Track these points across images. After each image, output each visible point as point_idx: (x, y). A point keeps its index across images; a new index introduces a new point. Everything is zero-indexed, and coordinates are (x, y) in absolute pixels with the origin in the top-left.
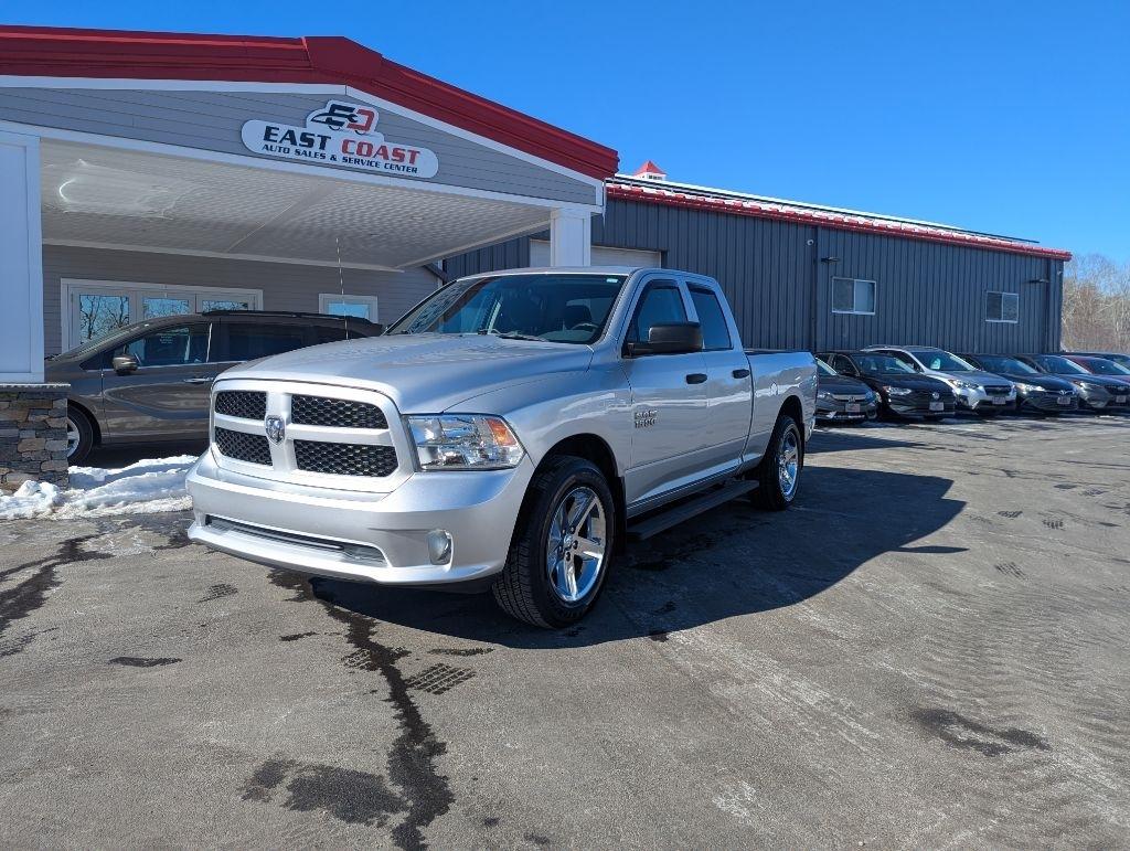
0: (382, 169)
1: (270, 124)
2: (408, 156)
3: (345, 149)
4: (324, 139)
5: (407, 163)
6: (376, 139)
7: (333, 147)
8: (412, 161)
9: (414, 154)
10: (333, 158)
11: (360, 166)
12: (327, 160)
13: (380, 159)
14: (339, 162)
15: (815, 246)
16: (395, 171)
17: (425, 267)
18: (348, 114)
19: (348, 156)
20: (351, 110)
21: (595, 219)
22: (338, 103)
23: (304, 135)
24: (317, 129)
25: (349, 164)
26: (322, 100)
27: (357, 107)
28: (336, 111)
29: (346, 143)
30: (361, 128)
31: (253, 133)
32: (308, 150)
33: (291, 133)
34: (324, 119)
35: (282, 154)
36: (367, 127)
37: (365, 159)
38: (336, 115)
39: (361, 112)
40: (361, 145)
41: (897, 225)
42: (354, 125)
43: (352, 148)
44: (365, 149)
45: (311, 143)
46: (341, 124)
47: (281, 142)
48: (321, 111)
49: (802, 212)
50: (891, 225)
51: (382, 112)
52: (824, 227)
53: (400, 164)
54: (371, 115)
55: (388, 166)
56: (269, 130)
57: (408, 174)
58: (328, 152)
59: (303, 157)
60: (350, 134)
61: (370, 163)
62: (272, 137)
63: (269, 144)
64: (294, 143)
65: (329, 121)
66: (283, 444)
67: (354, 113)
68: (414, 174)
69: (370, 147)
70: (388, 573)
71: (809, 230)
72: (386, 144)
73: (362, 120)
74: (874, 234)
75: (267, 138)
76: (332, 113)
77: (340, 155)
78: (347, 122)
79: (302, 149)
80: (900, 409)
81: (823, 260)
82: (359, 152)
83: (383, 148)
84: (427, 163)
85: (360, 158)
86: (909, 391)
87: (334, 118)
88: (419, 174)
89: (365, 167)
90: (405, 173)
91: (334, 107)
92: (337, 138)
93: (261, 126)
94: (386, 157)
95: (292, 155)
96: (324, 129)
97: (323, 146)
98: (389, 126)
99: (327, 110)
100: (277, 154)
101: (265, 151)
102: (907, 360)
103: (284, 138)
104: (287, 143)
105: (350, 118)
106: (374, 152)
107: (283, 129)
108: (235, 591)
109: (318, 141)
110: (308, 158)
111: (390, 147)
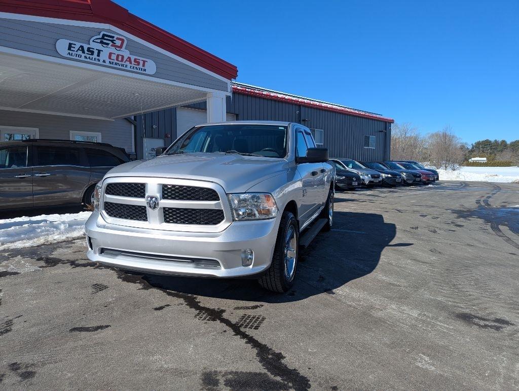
0: (128, 68)
1: (71, 42)
2: (141, 63)
3: (110, 57)
4: (99, 51)
5: (141, 66)
6: (126, 53)
7: (104, 56)
8: (144, 65)
9: (144, 62)
10: (104, 61)
11: (118, 66)
12: (101, 62)
13: (128, 63)
14: (107, 64)
15: (300, 114)
16: (136, 70)
17: (126, 119)
18: (111, 39)
19: (112, 61)
20: (113, 37)
21: (228, 98)
22: (105, 33)
23: (89, 49)
24: (96, 46)
25: (112, 65)
26: (99, 31)
27: (116, 36)
28: (105, 37)
29: (110, 54)
30: (118, 47)
31: (62, 46)
32: (91, 56)
33: (82, 47)
34: (99, 41)
35: (77, 58)
36: (121, 47)
37: (120, 63)
38: (105, 39)
39: (117, 39)
40: (118, 56)
41: (331, 106)
42: (114, 45)
43: (114, 57)
44: (120, 58)
45: (92, 53)
46: (108, 44)
47: (77, 51)
48: (98, 37)
49: (294, 99)
50: (329, 106)
51: (128, 40)
52: (303, 106)
53: (137, 67)
54: (123, 41)
55: (132, 67)
56: (70, 44)
57: (142, 72)
58: (102, 58)
59: (88, 60)
60: (113, 50)
61: (123, 65)
62: (72, 49)
63: (71, 52)
64: (84, 52)
65: (102, 42)
66: (157, 210)
67: (115, 39)
68: (144, 72)
69: (123, 57)
70: (221, 272)
71: (297, 107)
72: (130, 56)
73: (118, 43)
74: (322, 110)
75: (69, 49)
76: (103, 38)
77: (108, 60)
78: (111, 43)
79: (88, 56)
80: (341, 185)
81: (303, 120)
82: (117, 59)
83: (129, 58)
84: (151, 67)
85: (117, 63)
86: (344, 177)
87: (105, 41)
88: (146, 72)
89: (120, 67)
90: (140, 71)
91: (104, 35)
92: (106, 51)
93: (67, 42)
94: (131, 63)
95: (83, 58)
96: (100, 47)
97: (98, 55)
98: (131, 46)
99: (100, 36)
100: (75, 57)
101: (68, 56)
102: (340, 164)
103: (78, 49)
104: (80, 53)
105: (112, 41)
106: (125, 60)
107: (78, 45)
108: (106, 287)
109: (96, 52)
110: (91, 61)
111: (133, 58)
